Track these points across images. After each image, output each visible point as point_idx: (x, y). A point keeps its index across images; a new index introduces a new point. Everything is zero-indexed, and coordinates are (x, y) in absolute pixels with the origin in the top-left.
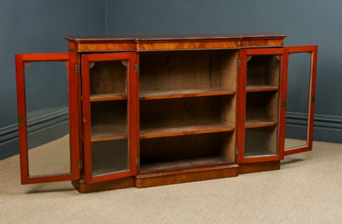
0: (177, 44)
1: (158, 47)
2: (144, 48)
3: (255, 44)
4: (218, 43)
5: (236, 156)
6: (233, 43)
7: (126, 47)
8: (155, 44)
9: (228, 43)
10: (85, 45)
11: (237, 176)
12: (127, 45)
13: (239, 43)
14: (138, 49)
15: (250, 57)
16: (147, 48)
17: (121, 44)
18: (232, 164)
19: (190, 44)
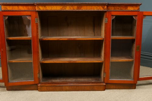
0: (61, 7)
1: (49, 8)
2: (39, 9)
3: (118, 8)
4: (90, 7)
5: (104, 78)
6: (101, 7)
7: (30, 8)
8: (47, 7)
9: (97, 7)
10: (5, 7)
11: (104, 90)
12: (31, 7)
13: (106, 7)
14: (37, 9)
15: (114, 17)
16: (42, 8)
17: (27, 7)
18: (101, 83)
19: (71, 7)
